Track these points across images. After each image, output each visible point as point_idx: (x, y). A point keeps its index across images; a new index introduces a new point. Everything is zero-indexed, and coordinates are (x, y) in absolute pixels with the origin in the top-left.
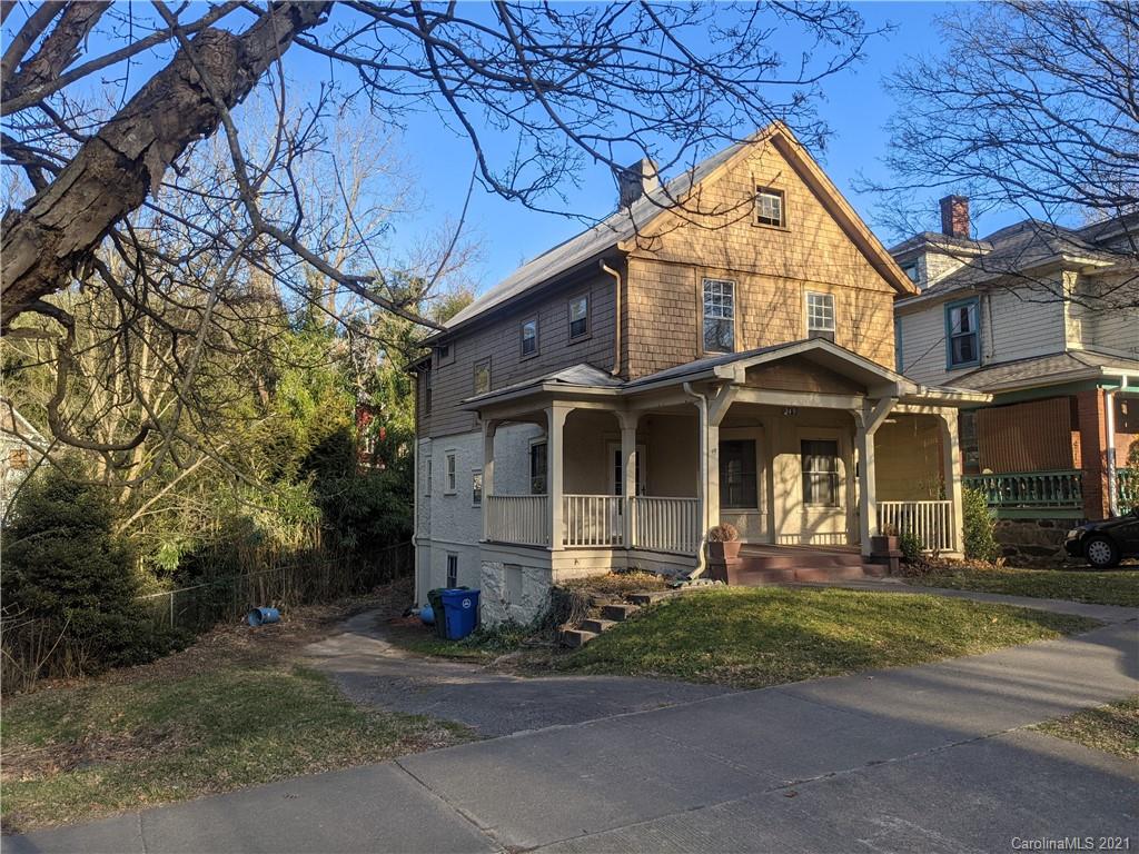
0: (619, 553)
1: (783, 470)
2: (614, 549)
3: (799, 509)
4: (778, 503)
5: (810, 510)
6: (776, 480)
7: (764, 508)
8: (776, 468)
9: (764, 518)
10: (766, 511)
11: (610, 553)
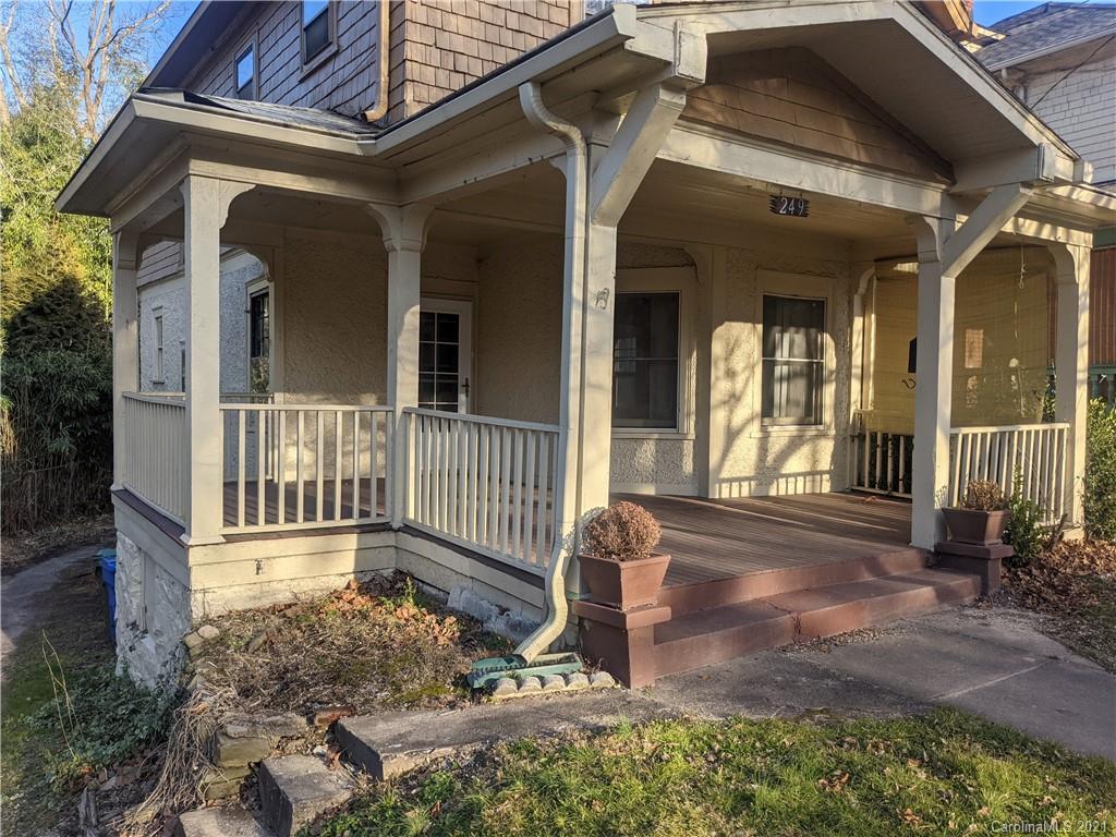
0: (374, 540)
1: (730, 353)
2: (363, 530)
3: (754, 430)
4: (718, 418)
5: (774, 431)
6: (717, 371)
7: (689, 426)
8: (717, 348)
9: (688, 447)
10: (692, 435)
11: (351, 541)
